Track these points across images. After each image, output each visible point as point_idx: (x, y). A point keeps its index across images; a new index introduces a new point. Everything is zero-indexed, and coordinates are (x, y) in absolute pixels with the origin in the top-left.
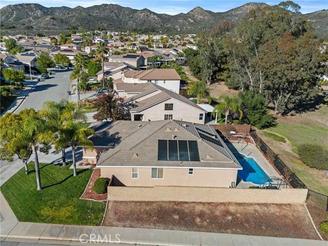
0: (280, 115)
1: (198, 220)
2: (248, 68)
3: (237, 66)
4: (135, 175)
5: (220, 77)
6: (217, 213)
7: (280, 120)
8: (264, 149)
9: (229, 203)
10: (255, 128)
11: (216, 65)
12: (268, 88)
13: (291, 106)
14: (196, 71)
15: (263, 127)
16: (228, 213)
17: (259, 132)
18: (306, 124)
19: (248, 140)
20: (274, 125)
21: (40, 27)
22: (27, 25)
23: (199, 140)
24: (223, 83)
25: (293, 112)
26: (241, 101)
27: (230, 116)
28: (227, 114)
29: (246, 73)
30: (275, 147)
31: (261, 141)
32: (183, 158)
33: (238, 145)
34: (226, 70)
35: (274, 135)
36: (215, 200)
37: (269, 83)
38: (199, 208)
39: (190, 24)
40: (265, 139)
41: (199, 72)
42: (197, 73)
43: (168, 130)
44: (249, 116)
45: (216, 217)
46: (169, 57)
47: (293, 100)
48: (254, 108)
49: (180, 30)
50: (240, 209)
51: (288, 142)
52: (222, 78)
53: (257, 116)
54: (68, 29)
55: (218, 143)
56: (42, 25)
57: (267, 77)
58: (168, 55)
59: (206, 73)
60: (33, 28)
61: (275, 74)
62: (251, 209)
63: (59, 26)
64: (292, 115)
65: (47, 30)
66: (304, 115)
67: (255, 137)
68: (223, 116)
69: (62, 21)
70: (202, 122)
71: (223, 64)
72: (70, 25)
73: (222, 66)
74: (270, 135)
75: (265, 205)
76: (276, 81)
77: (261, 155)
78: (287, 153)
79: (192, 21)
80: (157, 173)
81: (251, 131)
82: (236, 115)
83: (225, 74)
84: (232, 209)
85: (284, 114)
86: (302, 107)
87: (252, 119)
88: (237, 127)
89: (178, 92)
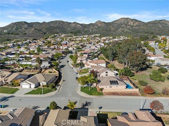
0: (135, 72)
1: (120, 94)
2: (125, 58)
3: (122, 57)
4: (106, 88)
5: (115, 59)
6: (123, 93)
7: (136, 74)
8: (131, 82)
9: (125, 92)
10: (129, 77)
11: (114, 55)
12: (131, 65)
13: (138, 70)
14: (107, 57)
15: (131, 76)
16: (125, 93)
17: (130, 78)
18: (143, 75)
19: (127, 80)
20: (134, 76)
21: (30, 33)
22: (24, 33)
23: (118, 80)
24: (116, 61)
25: (140, 71)
26: (124, 70)
27: (122, 74)
28: (121, 74)
29: (125, 59)
30: (134, 81)
31: (130, 80)
32: (115, 84)
33: (125, 81)
34: (117, 57)
35: (134, 78)
36: (122, 91)
37: (131, 64)
38: (119, 93)
39: (96, 28)
40: (131, 80)
41: (108, 57)
42: (107, 58)
43: (111, 79)
44: (127, 74)
45: (123, 94)
46: (95, 50)
47: (138, 68)
48: (128, 72)
49: (92, 32)
50: (127, 92)
51: (137, 80)
52: (116, 59)
53: (129, 74)
54: (42, 34)
55: (121, 81)
56: (30, 32)
57: (131, 63)
58: (94, 50)
59: (111, 58)
60: (26, 34)
61: (133, 62)
62: (129, 92)
63: (38, 33)
64: (139, 72)
65: (33, 35)
66: (143, 72)
67: (129, 79)
68: (120, 74)
69: (39, 30)
70: (115, 76)
71: (116, 55)
72: (43, 32)
73: (116, 56)
74: (133, 78)
75: (132, 92)
76: (133, 64)
77: (130, 83)
78: (136, 83)
79: (97, 27)
80: (111, 87)
81: (128, 78)
82: (123, 74)
83: (117, 58)
84: (126, 92)
85: (137, 72)
86: (142, 69)
87: (128, 75)
88: (124, 77)
89: (105, 67)
